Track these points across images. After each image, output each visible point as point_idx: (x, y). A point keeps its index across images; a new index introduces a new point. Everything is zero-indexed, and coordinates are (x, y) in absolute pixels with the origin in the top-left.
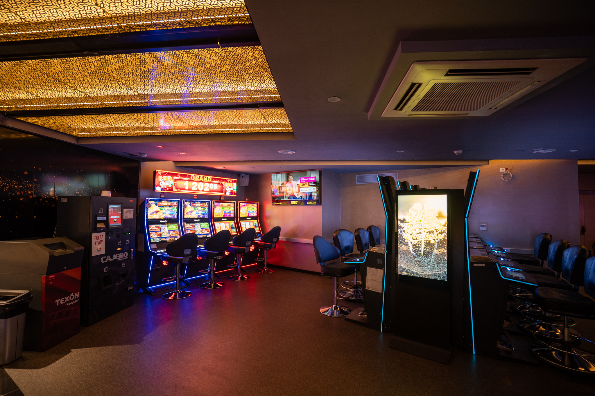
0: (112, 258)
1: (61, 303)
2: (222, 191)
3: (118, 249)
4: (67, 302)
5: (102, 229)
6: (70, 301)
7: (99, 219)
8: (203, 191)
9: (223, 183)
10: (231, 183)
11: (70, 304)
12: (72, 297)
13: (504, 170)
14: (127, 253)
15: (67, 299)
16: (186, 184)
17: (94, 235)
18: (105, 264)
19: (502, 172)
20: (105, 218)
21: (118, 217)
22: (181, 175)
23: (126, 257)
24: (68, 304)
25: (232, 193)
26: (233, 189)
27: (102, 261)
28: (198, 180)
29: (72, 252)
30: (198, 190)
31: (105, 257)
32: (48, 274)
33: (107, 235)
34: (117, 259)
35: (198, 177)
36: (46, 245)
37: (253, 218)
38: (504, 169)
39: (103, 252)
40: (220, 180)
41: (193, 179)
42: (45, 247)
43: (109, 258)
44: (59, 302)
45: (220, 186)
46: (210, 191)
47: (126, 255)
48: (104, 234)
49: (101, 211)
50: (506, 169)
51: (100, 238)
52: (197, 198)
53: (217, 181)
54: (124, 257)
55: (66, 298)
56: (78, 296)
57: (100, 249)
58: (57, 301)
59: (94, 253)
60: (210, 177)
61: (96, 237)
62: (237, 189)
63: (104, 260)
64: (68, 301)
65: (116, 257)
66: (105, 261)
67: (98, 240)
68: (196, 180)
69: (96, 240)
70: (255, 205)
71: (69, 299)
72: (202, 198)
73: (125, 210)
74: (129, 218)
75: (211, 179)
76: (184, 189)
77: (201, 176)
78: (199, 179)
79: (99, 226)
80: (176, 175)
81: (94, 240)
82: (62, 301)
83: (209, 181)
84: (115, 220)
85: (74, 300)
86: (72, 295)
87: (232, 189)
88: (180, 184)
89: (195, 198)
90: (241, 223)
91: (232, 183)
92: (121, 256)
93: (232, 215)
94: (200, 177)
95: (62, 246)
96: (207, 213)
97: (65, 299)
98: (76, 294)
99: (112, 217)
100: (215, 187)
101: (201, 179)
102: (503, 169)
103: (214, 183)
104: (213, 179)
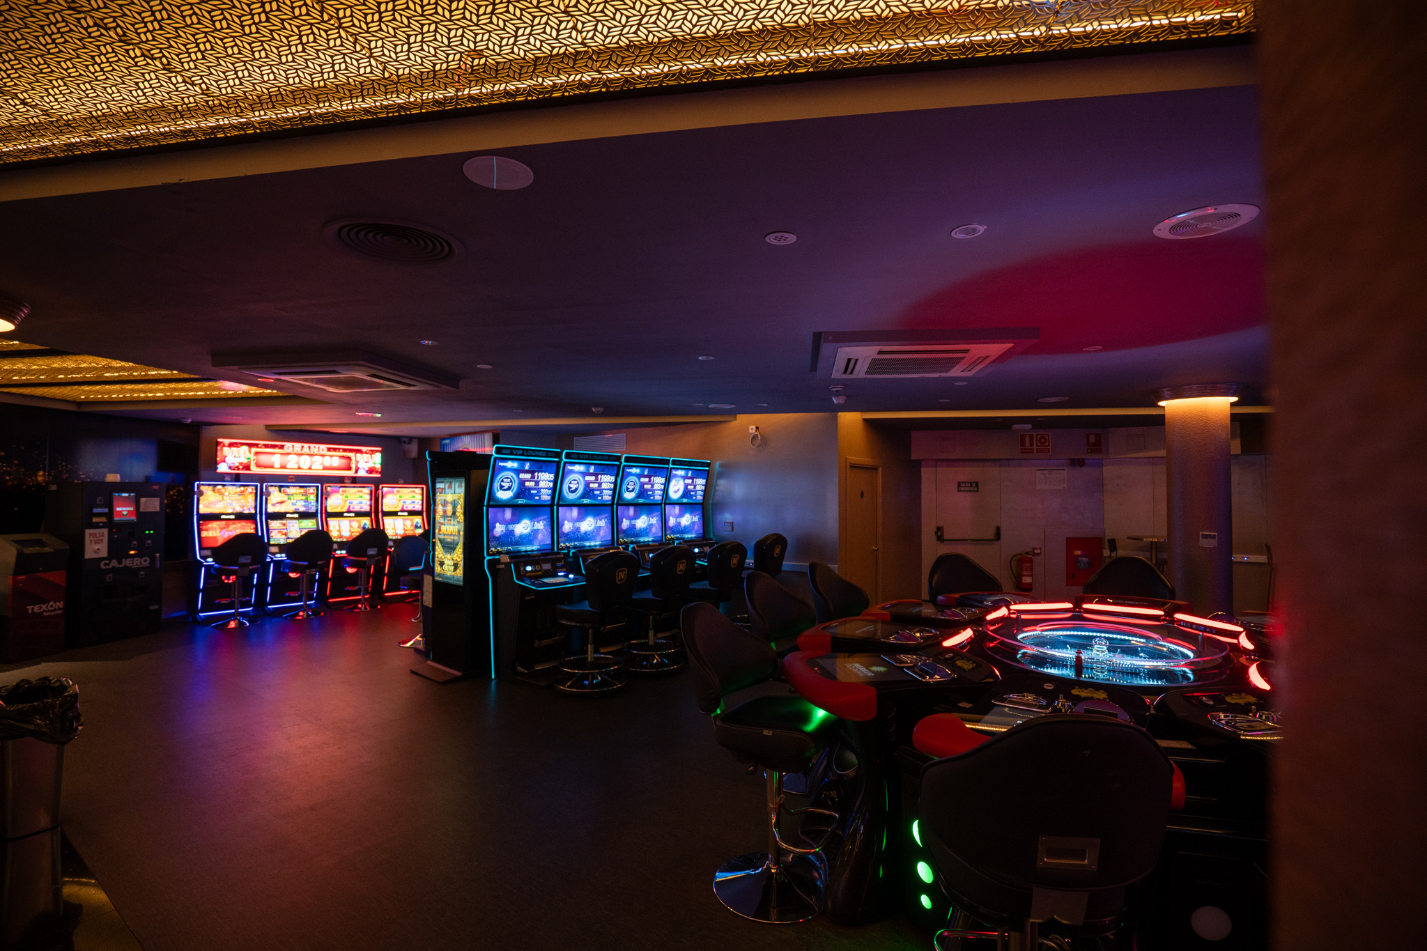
0: (120, 563)
1: (36, 611)
2: (349, 469)
3: (132, 552)
4: (44, 611)
5: (101, 524)
6: (49, 611)
7: (96, 510)
8: (310, 468)
9: (351, 455)
10: (369, 455)
11: (48, 614)
12: (52, 606)
13: (754, 431)
14: (148, 559)
15: (44, 607)
16: (276, 460)
17: (88, 532)
18: (108, 571)
19: (752, 433)
20: (106, 510)
21: (131, 509)
22: (266, 446)
23: (147, 564)
24: (45, 614)
25: (371, 471)
26: (372, 465)
27: (102, 566)
28: (300, 452)
29: (52, 550)
30: (299, 468)
31: (107, 562)
32: (16, 574)
33: (110, 533)
34: (128, 565)
35: (301, 448)
36: (16, 542)
37: (412, 513)
38: (754, 427)
39: (104, 553)
40: (345, 450)
41: (290, 450)
42: (13, 543)
43: (114, 563)
44: (33, 609)
45: (344, 461)
46: (325, 468)
47: (145, 561)
48: (105, 531)
49: (101, 501)
50: (757, 428)
51: (98, 535)
52: (293, 480)
53: (339, 451)
54: (141, 564)
55: (42, 605)
56: (61, 606)
57: (98, 549)
58: (30, 608)
59: (89, 554)
60: (324, 447)
61: (91, 535)
62: (382, 464)
63: (105, 564)
64: (46, 609)
65: (127, 562)
66: (107, 567)
67: (95, 538)
68: (295, 451)
69: (91, 538)
70: (418, 491)
71: (47, 607)
72: (302, 480)
73: (143, 500)
74: (150, 510)
75: (326, 450)
76: (272, 467)
77: (306, 446)
78: (302, 450)
79: (95, 520)
80: (256, 445)
81: (87, 539)
82: (36, 609)
83: (322, 453)
84: (125, 513)
85: (55, 610)
86: (51, 603)
87: (370, 465)
88: (264, 459)
89: (290, 480)
90: (385, 521)
91: (371, 455)
92: (135, 562)
93: (366, 508)
94: (303, 447)
95: (41, 543)
96: (313, 504)
97: (41, 608)
98: (58, 603)
99: (118, 509)
100: (336, 462)
101: (306, 450)
102: (752, 429)
103: (331, 456)
104: (329, 449)
